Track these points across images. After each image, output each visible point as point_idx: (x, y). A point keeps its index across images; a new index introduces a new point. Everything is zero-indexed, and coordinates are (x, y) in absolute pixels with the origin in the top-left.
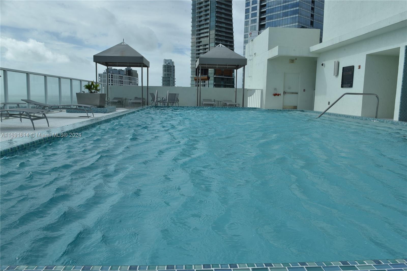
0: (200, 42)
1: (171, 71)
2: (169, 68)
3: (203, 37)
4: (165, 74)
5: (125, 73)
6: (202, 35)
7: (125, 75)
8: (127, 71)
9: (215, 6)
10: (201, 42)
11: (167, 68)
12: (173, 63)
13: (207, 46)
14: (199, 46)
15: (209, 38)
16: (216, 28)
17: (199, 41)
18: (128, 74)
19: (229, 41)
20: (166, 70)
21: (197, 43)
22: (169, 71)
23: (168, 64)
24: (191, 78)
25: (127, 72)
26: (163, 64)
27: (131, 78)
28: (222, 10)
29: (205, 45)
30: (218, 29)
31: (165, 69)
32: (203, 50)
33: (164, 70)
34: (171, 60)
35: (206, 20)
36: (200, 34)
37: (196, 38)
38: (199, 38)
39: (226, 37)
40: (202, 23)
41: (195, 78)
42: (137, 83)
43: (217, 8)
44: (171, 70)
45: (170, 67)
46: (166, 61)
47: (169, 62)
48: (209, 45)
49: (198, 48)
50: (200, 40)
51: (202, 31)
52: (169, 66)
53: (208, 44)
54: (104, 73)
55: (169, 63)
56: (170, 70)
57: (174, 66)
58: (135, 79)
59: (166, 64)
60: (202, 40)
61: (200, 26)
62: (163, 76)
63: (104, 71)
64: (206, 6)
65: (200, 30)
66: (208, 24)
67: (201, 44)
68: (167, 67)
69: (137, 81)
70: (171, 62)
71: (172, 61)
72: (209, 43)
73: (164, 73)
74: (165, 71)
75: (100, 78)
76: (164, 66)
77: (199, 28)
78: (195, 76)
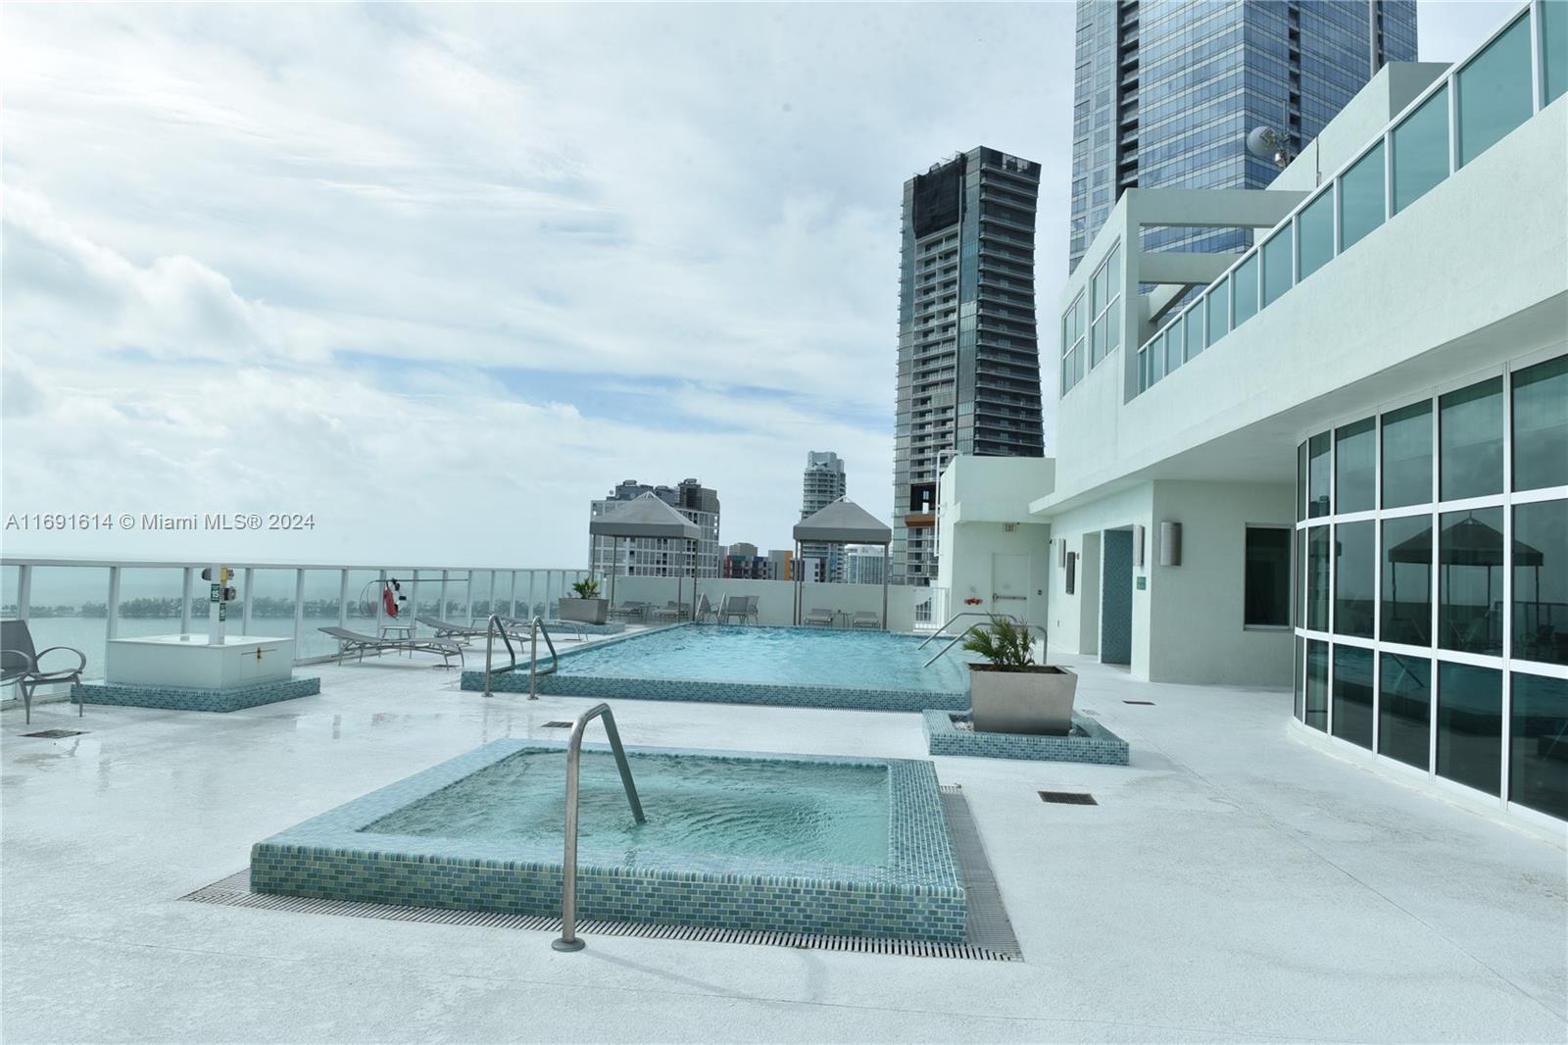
0: (924, 401)
1: (831, 492)
2: (826, 481)
3: (936, 384)
4: (811, 502)
5: (678, 500)
6: (932, 378)
7: (676, 504)
8: (686, 491)
9: (976, 285)
10: (929, 398)
11: (820, 480)
12: (839, 463)
13: (951, 414)
14: (922, 414)
15: (955, 387)
16: (979, 354)
17: (921, 395)
18: (688, 503)
19: (1023, 395)
20: (817, 488)
21: (916, 402)
22: (825, 491)
23: (823, 468)
24: (896, 517)
25: (685, 497)
26: (806, 466)
27: (695, 514)
28: (998, 295)
29: (944, 410)
30: (985, 357)
31: (812, 486)
32: (935, 426)
33: (809, 488)
34: (833, 455)
35: (945, 328)
36: (925, 374)
37: (915, 386)
38: (924, 388)
39: (1013, 382)
40: (932, 338)
41: (906, 517)
42: (716, 531)
43: (983, 291)
44: (831, 486)
45: (829, 478)
46: (815, 457)
47: (828, 460)
48: (954, 410)
49: (919, 420)
50: (927, 394)
51: (933, 365)
52: (826, 475)
53: (952, 408)
54: (608, 498)
55: (825, 465)
56: (829, 489)
57: (843, 476)
58: (709, 517)
59: (815, 468)
60: (931, 392)
61: (926, 348)
62: (806, 509)
63: (611, 492)
64: (946, 285)
65: (925, 361)
66: (952, 340)
67: (928, 406)
68: (817, 477)
69: (716, 524)
70: (832, 461)
71: (838, 457)
72: (954, 404)
73: (809, 498)
74: (811, 491)
75: (597, 515)
76: (809, 474)
77: (922, 355)
78: (908, 512)
